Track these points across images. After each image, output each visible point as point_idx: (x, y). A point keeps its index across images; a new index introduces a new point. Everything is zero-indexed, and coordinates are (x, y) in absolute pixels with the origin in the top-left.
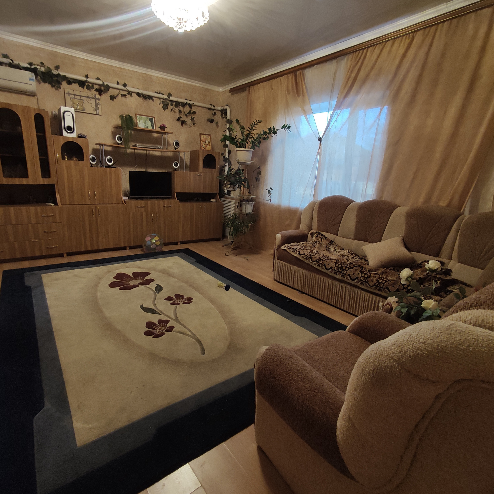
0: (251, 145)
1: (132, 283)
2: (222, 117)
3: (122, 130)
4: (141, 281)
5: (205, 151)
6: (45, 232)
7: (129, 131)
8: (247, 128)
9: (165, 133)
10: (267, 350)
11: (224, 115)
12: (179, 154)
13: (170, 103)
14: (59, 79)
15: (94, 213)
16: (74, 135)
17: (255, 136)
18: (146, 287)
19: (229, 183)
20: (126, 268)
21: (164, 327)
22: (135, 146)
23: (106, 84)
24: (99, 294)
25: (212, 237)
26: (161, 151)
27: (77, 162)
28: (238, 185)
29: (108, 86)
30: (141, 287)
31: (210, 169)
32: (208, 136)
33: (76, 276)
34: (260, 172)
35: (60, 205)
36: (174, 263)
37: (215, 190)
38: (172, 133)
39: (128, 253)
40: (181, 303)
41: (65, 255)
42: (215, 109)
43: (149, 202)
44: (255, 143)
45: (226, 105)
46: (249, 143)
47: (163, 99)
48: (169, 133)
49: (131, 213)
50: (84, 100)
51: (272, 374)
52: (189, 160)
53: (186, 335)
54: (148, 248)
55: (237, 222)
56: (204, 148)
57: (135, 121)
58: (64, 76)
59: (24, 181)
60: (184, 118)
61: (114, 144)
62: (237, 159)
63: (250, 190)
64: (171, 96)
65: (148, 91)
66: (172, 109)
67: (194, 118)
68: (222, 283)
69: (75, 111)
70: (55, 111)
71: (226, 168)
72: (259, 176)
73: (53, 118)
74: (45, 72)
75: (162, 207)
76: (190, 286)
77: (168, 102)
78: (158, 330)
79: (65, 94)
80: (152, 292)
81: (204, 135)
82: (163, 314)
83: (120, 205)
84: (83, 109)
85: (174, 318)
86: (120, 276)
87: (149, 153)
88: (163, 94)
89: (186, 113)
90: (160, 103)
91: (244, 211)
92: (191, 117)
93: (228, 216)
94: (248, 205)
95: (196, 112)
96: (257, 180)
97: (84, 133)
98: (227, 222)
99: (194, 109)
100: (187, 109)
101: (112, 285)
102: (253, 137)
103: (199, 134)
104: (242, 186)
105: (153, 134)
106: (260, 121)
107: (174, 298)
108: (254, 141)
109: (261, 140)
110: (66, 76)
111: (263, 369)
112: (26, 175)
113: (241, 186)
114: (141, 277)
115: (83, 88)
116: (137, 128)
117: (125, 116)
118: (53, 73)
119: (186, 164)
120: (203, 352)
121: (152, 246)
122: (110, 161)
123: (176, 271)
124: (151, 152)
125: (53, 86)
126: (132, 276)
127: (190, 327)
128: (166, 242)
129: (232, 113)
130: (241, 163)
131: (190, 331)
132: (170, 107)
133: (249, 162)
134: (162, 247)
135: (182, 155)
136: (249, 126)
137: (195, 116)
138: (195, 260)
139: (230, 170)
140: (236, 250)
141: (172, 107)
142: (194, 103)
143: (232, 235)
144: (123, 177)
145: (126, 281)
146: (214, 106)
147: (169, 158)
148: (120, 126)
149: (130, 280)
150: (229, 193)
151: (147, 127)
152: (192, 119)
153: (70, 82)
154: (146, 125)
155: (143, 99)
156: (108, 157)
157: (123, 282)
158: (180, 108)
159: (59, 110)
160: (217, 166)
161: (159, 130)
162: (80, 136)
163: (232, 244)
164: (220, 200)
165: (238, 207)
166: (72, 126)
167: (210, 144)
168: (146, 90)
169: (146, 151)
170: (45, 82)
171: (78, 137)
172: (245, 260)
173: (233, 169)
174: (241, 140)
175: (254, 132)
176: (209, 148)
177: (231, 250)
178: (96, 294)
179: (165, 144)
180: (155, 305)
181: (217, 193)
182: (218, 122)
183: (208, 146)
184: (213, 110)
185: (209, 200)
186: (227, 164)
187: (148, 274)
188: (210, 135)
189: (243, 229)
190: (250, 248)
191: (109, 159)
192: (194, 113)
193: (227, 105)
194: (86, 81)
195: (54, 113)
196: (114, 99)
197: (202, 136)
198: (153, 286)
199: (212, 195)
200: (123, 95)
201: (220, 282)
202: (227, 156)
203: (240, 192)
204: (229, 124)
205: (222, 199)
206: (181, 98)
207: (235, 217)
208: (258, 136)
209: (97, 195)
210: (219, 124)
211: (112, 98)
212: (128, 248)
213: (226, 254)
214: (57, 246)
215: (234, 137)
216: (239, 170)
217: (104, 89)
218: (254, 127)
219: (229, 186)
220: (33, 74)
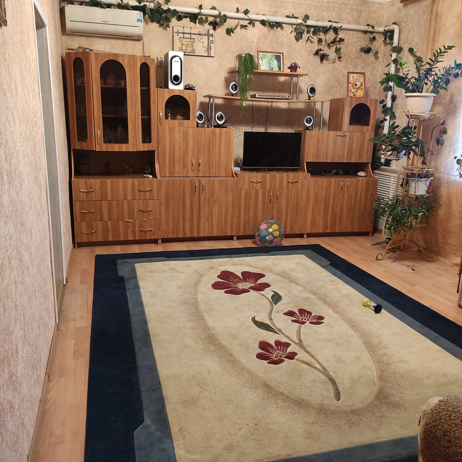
0: (432, 87)
1: (241, 286)
2: (385, 43)
3: (238, 75)
4: (253, 285)
5: (354, 99)
6: (140, 211)
7: (248, 76)
8: (426, 59)
9: (296, 76)
10: (440, 401)
11: (389, 39)
12: (315, 105)
13: (306, 29)
14: (169, 15)
15: (197, 189)
16: (181, 87)
17: (440, 71)
18: (259, 293)
19: (390, 148)
20: (234, 265)
21: (283, 352)
22: (254, 96)
23: (222, 14)
24: (200, 296)
25: (356, 230)
26: (289, 102)
27: (182, 121)
28: (404, 151)
29: (225, 16)
30: (253, 293)
31: (360, 127)
32: (360, 75)
33: (172, 269)
34: (446, 129)
35: (159, 178)
36: (298, 263)
37: (366, 158)
38: (307, 75)
39: (236, 244)
40: (308, 322)
41: (160, 241)
42: (375, 31)
43: (268, 175)
44: (439, 83)
45: (393, 23)
46: (429, 83)
47: (297, 25)
48: (301, 75)
49: (243, 191)
50: (194, 39)
51: (447, 435)
52: (328, 113)
53: (314, 368)
54: (263, 240)
55: (399, 209)
56: (352, 95)
57: (256, 61)
58: (175, 10)
59: (124, 148)
60: (326, 50)
61: (227, 94)
62: (406, 111)
63: (424, 159)
64: (308, 19)
65: (276, 16)
66: (309, 38)
67: (340, 48)
68: (369, 301)
69: (184, 55)
70: (162, 57)
71: (387, 124)
72: (442, 136)
73: (159, 66)
74: (154, 8)
75: (285, 182)
76: (321, 299)
77: (304, 28)
78: (275, 354)
79: (174, 33)
80: (267, 301)
81: (354, 75)
82: (283, 333)
83: (230, 179)
84: (193, 51)
85: (297, 341)
86: (225, 275)
87: (271, 106)
88: (298, 18)
89: (329, 42)
90: (292, 31)
91: (412, 192)
92: (336, 48)
93: (385, 199)
94: (420, 183)
95: (344, 39)
96: (439, 142)
97: (192, 83)
98: (382, 208)
99: (341, 35)
100: (331, 35)
101: (216, 286)
102: (436, 74)
103: (346, 72)
104: (412, 152)
105: (279, 77)
106: (450, 48)
107: (298, 313)
108: (438, 80)
109: (451, 78)
110: (177, 10)
111: (432, 426)
112: (125, 140)
113: (410, 153)
114: (252, 279)
115: (195, 23)
116: (258, 71)
117: (244, 55)
118: (162, 9)
119: (324, 120)
120: (338, 396)
121: (267, 238)
122: (220, 118)
123: (300, 275)
124: (274, 104)
125: (161, 25)
126: (241, 277)
127: (319, 358)
128: (288, 233)
129: (402, 35)
130: (412, 117)
131: (319, 363)
132: (305, 36)
133: (426, 115)
134: (282, 240)
135: (318, 106)
136: (430, 55)
137: (342, 46)
138: (329, 263)
139: (393, 127)
140: (394, 252)
141: (308, 35)
142: (342, 26)
143: (389, 229)
144: (235, 140)
145: (233, 282)
146: (373, 27)
147: (299, 111)
148: (237, 70)
149: (238, 282)
150: (388, 163)
151: (272, 68)
152: (338, 51)
153: (180, 17)
154: (271, 66)
155: (269, 28)
156: (219, 114)
157: (230, 284)
158: (320, 35)
159: (167, 55)
160: (372, 121)
161: (288, 71)
162: (187, 87)
163: (388, 243)
164: (373, 173)
165: (402, 185)
166: (180, 76)
167: (363, 87)
168: (274, 15)
169: (267, 103)
170: (152, 21)
171: (186, 89)
172: (410, 270)
173: (399, 126)
174: (415, 79)
175: (438, 65)
176: (360, 93)
177: (386, 253)
178: (196, 295)
179: (295, 92)
180: (271, 319)
181: (369, 163)
182: (377, 51)
183: (359, 91)
184: (371, 33)
185: (355, 174)
186: (388, 118)
187: (262, 276)
188: (363, 74)
189: (409, 220)
190: (419, 251)
191: (219, 115)
192: (342, 40)
193: (395, 23)
194: (199, 14)
195: (159, 59)
196: (231, 33)
197: (351, 76)
198: (268, 292)
199: (361, 166)
200: (243, 27)
201: (366, 299)
202: (389, 105)
203: (408, 162)
204: (396, 54)
205: (376, 172)
206: (323, 20)
207: (397, 201)
208: (446, 72)
209: (202, 165)
210: (380, 55)
211: (229, 31)
212: (235, 238)
213: (377, 258)
214: (152, 229)
215: (404, 76)
216: (408, 127)
217: (220, 21)
218: (439, 57)
219: (389, 153)
220: (142, 14)
